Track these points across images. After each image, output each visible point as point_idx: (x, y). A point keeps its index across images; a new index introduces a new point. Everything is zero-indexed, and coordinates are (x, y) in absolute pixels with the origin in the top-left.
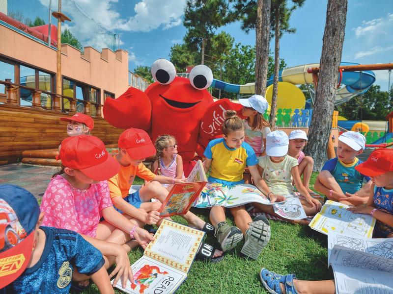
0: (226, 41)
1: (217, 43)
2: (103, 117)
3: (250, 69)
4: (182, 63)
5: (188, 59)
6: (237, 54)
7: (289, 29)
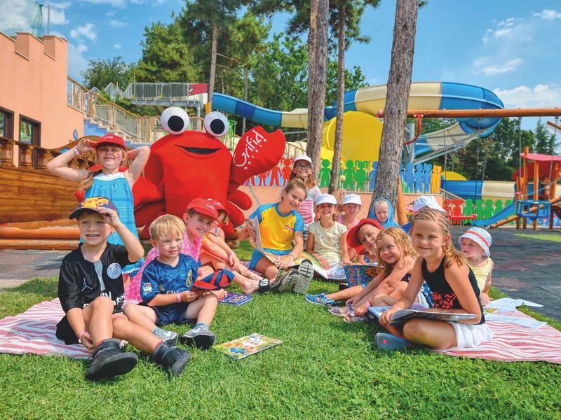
0: (257, 32)
1: (240, 35)
2: (17, 166)
3: (301, 81)
4: (169, 62)
5: (182, 55)
6: (277, 53)
7: (359, 37)
